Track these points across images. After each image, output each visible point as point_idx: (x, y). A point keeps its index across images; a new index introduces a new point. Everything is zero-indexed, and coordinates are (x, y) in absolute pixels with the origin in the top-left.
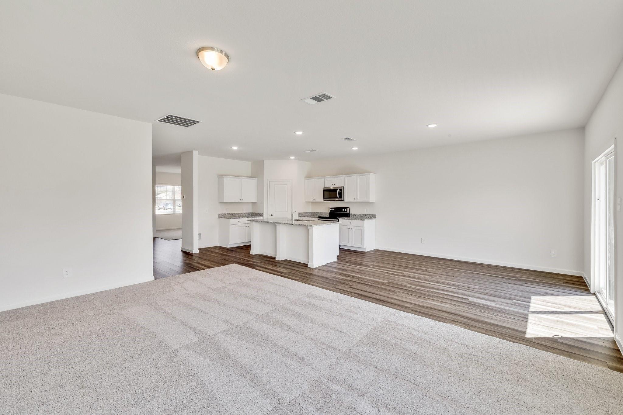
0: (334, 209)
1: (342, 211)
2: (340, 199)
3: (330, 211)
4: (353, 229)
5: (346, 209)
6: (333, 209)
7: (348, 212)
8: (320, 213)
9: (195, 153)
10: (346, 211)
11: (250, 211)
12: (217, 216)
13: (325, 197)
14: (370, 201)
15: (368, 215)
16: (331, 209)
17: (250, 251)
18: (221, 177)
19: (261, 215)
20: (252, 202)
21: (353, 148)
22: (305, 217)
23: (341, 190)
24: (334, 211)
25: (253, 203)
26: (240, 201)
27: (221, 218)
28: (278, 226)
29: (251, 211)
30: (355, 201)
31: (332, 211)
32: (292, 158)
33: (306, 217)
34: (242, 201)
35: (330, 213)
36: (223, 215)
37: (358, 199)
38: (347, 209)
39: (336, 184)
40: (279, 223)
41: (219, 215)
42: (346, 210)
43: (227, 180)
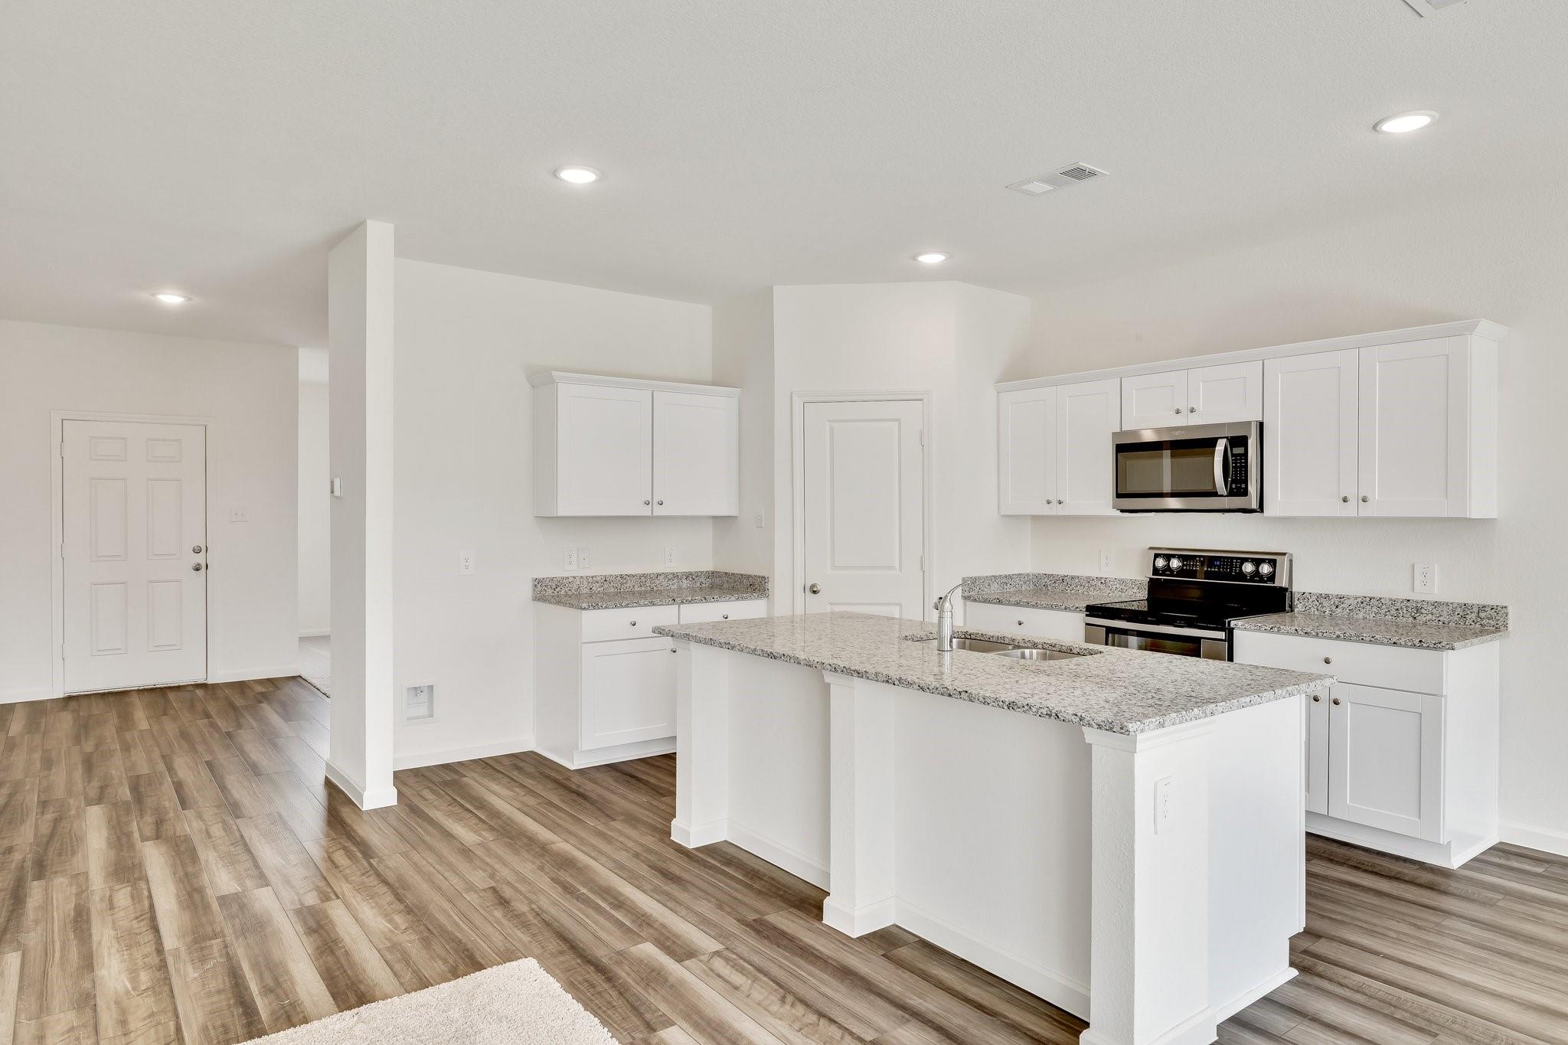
0: (1180, 557)
1: (1242, 576)
2: (1238, 502)
3: (1156, 571)
4: (1347, 707)
5: (1263, 561)
6: (1175, 564)
7: (1284, 584)
8: (1089, 580)
9: (379, 236)
10: (1272, 577)
11: (706, 563)
12: (527, 591)
13: (1130, 490)
14: (1475, 515)
15: (1436, 604)
16: (1160, 563)
17: (674, 822)
18: (541, 381)
19: (753, 586)
20: (715, 518)
21: (1389, 127)
22: (1000, 602)
23: (1240, 441)
24: (1181, 572)
25: (721, 522)
26: (646, 511)
27: (544, 600)
28: (840, 688)
29: (707, 565)
30: (1350, 510)
31: (1167, 569)
32: (932, 259)
33: (1009, 604)
34: (659, 511)
35: (1152, 583)
36: (558, 584)
37: (1375, 496)
38: (1273, 563)
39: (1200, 407)
40: (848, 672)
41: (538, 582)
42: (1265, 569)
43: (570, 395)
